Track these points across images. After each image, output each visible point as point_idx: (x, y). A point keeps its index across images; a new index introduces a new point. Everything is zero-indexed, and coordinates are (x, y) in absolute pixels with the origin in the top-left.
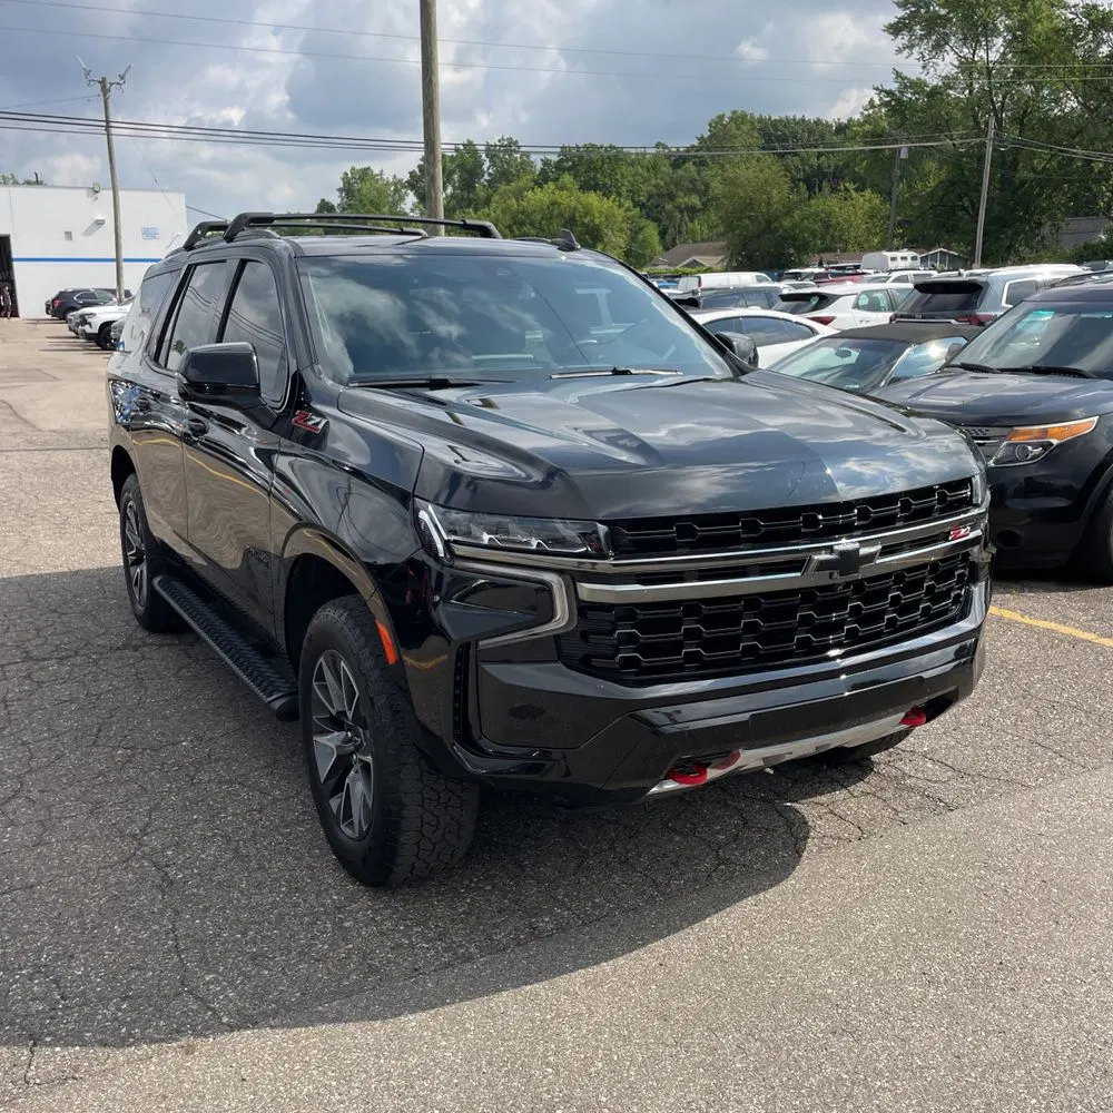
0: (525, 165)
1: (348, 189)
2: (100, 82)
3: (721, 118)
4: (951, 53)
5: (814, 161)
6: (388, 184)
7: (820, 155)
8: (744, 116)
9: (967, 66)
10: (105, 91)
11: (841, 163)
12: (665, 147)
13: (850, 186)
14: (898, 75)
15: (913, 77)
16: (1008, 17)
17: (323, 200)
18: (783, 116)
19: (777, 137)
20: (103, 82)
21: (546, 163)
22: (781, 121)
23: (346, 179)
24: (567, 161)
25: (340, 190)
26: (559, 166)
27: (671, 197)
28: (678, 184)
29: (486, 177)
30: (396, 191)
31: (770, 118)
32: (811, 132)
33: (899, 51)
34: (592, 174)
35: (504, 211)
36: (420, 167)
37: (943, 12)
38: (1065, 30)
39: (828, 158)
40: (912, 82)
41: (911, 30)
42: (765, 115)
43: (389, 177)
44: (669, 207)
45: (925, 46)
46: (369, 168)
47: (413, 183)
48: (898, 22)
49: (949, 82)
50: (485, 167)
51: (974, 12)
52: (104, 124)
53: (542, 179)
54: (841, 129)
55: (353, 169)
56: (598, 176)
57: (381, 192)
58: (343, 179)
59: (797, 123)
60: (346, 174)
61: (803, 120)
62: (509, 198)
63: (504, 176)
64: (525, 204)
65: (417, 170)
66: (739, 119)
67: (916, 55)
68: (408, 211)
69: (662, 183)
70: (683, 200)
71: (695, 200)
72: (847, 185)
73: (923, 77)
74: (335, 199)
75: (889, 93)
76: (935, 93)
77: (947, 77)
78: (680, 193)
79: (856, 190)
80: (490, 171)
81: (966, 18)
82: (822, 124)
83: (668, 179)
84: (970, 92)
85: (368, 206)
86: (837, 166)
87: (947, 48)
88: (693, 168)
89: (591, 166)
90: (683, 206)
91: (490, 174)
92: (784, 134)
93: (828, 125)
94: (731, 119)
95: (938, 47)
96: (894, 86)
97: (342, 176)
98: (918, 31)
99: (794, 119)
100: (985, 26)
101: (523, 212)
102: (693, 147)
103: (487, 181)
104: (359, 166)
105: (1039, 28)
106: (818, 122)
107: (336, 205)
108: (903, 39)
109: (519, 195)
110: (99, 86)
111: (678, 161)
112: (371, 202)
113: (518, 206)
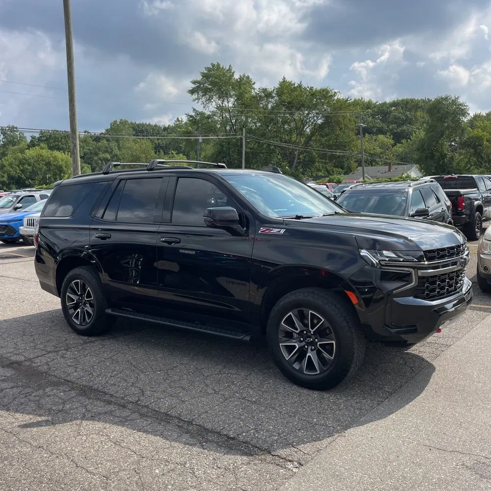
0: (22, 138)
3: (116, 122)
4: (214, 103)
5: (156, 141)
7: (158, 139)
8: (126, 122)
9: (220, 108)
11: (168, 143)
12: (88, 133)
13: (174, 152)
14: (194, 110)
15: (200, 111)
16: (234, 91)
18: (141, 122)
19: (139, 131)
21: (33, 137)
22: (140, 124)
24: (44, 137)
26: (39, 139)
27: (96, 154)
28: (99, 149)
31: (135, 123)
32: (154, 130)
33: (194, 100)
34: (57, 143)
37: (210, 87)
38: (256, 97)
39: (162, 140)
40: (200, 113)
41: (198, 93)
42: (133, 122)
44: (96, 158)
45: (204, 99)
48: (193, 89)
49: (214, 114)
51: (222, 88)
53: (32, 144)
54: (165, 129)
56: (60, 144)
59: (147, 126)
61: (149, 124)
62: (17, 153)
63: (11, 142)
64: (26, 156)
66: (124, 123)
67: (200, 102)
69: (92, 148)
70: (102, 155)
71: (108, 156)
72: (172, 151)
73: (204, 111)
75: (191, 116)
76: (209, 117)
77: (213, 112)
78: (100, 153)
79: (176, 154)
80: (3, 140)
81: (219, 89)
82: (157, 126)
83: (94, 146)
84: (222, 118)
86: (167, 144)
87: (212, 100)
88: (106, 142)
89: (56, 139)
90: (102, 158)
91: (3, 142)
92: (142, 130)
93: (160, 127)
94: (120, 123)
95: (209, 100)
96: (193, 114)
98: (201, 94)
99: (146, 124)
100: (226, 93)
101: (24, 159)
102: (102, 133)
103: (2, 144)
105: (247, 96)
106: (156, 126)
108: (195, 96)
109: (22, 151)
111: (97, 139)
113: (22, 156)
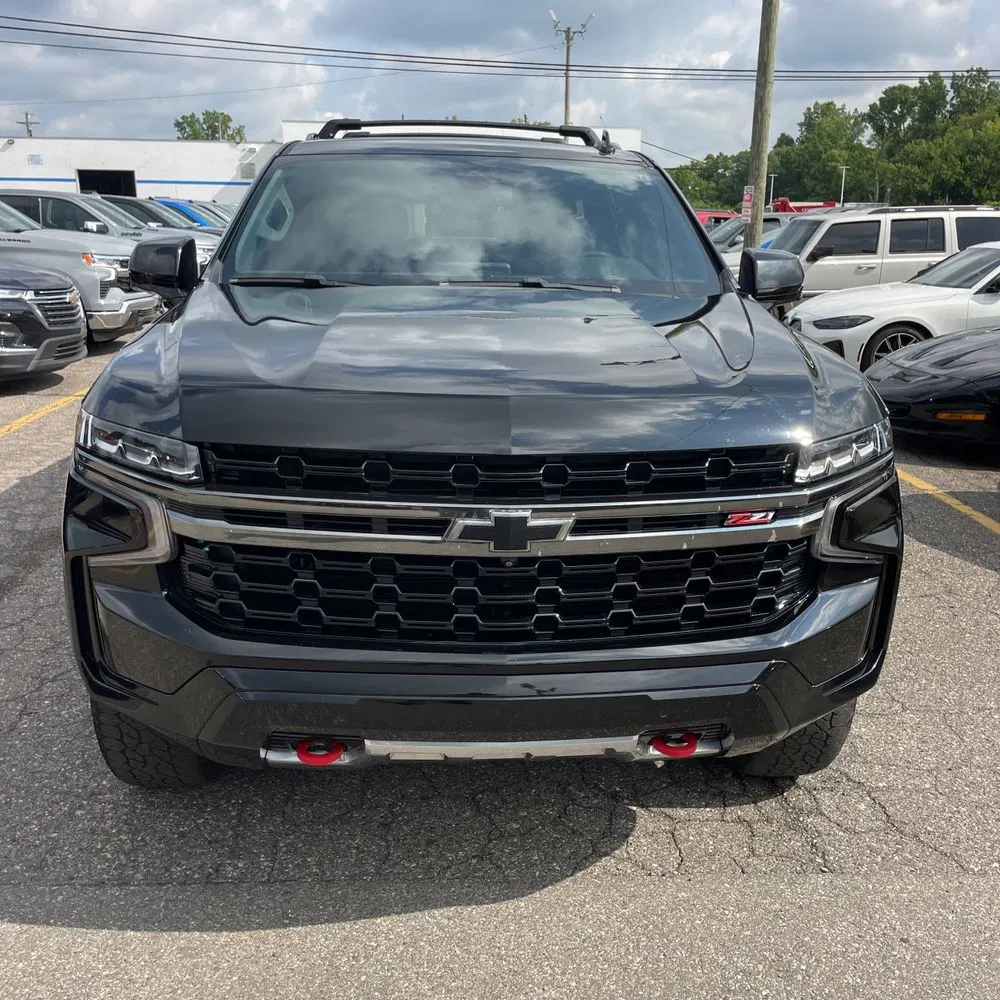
0: (992, 95)
1: (809, 124)
2: (565, 32)
6: (848, 118)
10: (568, 39)
17: (783, 135)
20: (568, 32)
23: (809, 115)
25: (801, 125)
29: (948, 107)
30: (856, 124)
35: (958, 142)
36: (881, 100)
43: (850, 110)
46: (832, 103)
47: (873, 116)
50: (948, 98)
52: (565, 68)
55: (817, 104)
57: (840, 126)
58: (805, 114)
60: (809, 109)
62: (966, 128)
63: (967, 106)
64: (982, 133)
65: (878, 103)
68: (864, 143)
74: (795, 134)
80: (954, 102)
85: (826, 140)
91: (952, 105)
97: (805, 111)
101: (979, 142)
103: (948, 111)
104: (822, 101)
107: (795, 139)
109: (977, 125)
110: (564, 35)
112: (829, 136)
113: (975, 135)
